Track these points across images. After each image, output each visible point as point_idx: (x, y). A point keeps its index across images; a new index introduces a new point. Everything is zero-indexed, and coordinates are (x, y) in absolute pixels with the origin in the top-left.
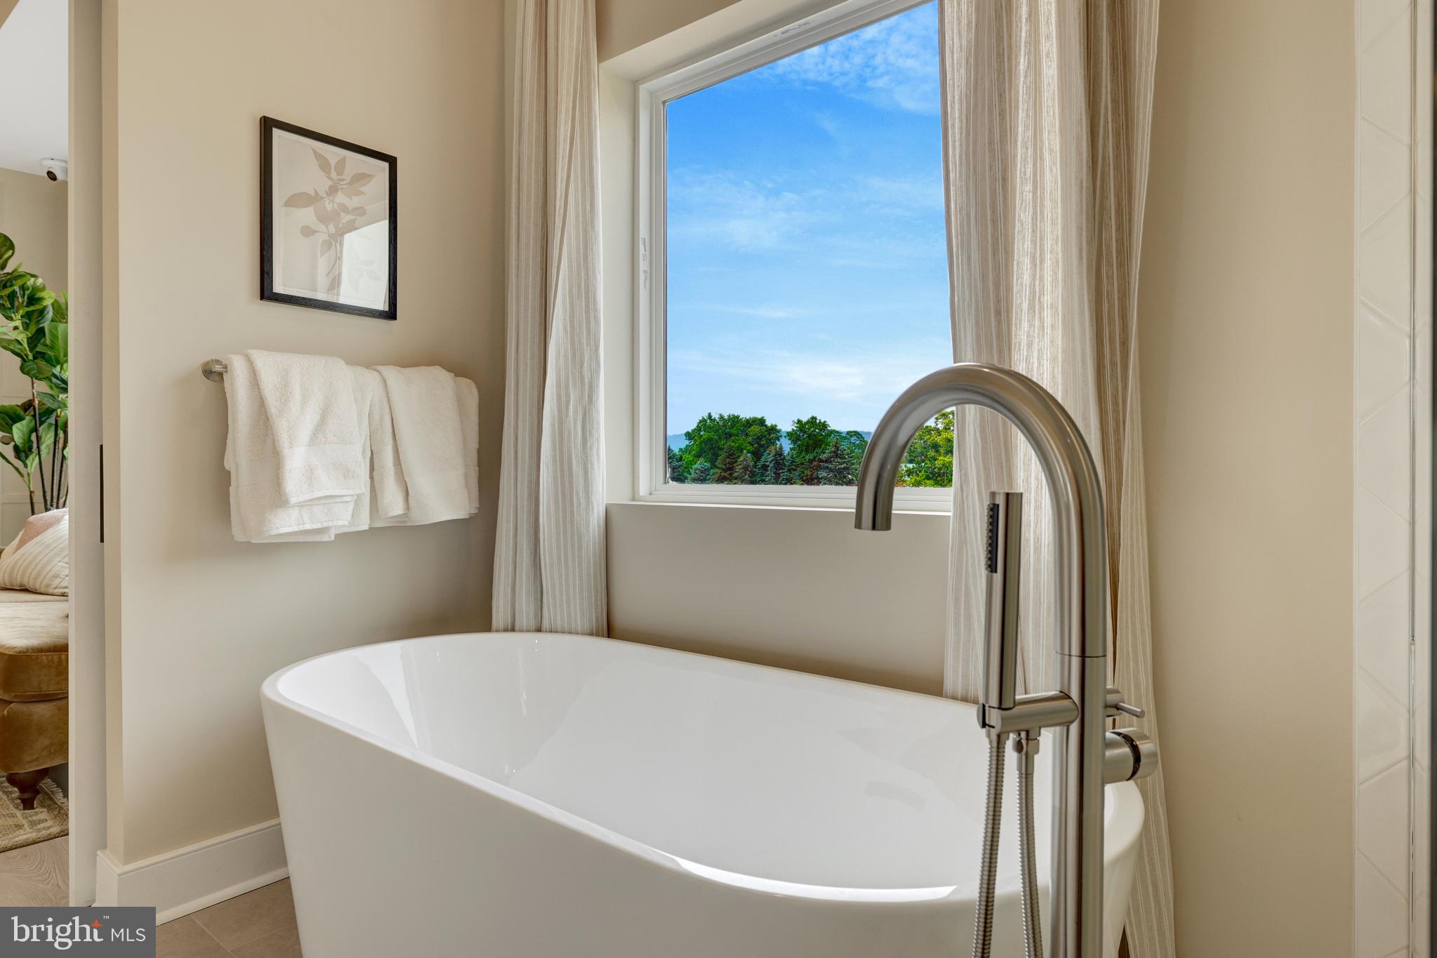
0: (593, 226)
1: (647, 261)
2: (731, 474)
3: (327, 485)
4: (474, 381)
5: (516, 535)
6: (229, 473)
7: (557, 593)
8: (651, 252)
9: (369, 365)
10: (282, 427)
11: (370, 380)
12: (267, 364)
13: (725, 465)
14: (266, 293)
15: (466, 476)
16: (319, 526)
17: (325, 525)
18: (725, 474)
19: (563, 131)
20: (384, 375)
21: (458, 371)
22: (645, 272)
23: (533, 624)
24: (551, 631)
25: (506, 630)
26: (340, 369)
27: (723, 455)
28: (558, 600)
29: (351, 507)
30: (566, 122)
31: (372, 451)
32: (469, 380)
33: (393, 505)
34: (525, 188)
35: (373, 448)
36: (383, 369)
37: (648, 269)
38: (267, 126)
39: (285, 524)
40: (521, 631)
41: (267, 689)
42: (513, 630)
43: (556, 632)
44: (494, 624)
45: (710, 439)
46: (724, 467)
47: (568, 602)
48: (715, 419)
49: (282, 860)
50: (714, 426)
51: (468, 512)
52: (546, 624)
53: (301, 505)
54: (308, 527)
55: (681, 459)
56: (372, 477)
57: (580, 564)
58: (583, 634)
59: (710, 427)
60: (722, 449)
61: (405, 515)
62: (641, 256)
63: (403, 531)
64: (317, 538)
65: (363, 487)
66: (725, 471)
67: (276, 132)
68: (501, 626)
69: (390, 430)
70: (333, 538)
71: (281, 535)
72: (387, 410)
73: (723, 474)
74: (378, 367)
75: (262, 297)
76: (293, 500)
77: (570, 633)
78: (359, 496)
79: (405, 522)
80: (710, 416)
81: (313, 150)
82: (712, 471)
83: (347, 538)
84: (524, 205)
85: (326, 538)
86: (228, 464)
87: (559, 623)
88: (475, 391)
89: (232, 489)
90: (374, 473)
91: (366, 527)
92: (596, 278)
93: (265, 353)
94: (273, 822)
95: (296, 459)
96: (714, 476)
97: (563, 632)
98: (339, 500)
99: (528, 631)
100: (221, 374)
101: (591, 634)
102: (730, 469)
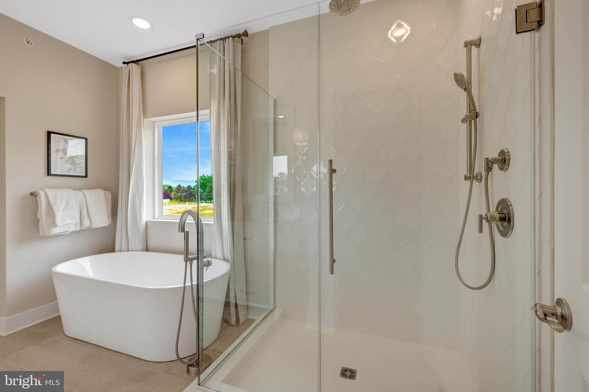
0: (142, 157)
1: (158, 164)
2: (211, 194)
3: (69, 221)
4: (110, 191)
5: (122, 229)
6: (39, 219)
7: (133, 242)
8: (158, 162)
9: (79, 190)
10: (55, 208)
11: (80, 194)
12: (50, 192)
13: (209, 191)
14: (49, 174)
15: (108, 215)
16: (65, 231)
17: (67, 230)
18: (209, 194)
19: (134, 136)
20: (84, 192)
21: (105, 189)
22: (157, 166)
23: (126, 249)
24: (131, 251)
25: (119, 251)
26: (71, 191)
27: (208, 188)
28: (133, 243)
29: (74, 226)
30: (134, 134)
31: (80, 211)
32: (108, 191)
33: (87, 223)
34: (124, 148)
35: (81, 210)
36: (83, 191)
37: (157, 165)
38: (49, 133)
39: (56, 231)
40: (123, 251)
41: (53, 269)
42: (121, 251)
43: (133, 251)
44: (116, 250)
45: (203, 183)
46: (208, 192)
47: (136, 244)
48: (205, 177)
49: (58, 311)
50: (205, 178)
51: (108, 224)
52: (130, 249)
53: (60, 226)
54: (62, 231)
55: (194, 189)
56: (80, 217)
57: (139, 235)
58: (140, 251)
59: (203, 179)
60: (208, 186)
61: (90, 226)
62: (156, 163)
63: (89, 230)
64: (65, 233)
65: (78, 220)
66: (208, 193)
67: (52, 135)
68: (118, 250)
69: (86, 205)
70: (69, 233)
71: (54, 234)
72: (85, 201)
73: (208, 194)
74: (82, 190)
75: (48, 175)
76: (59, 225)
77: (136, 251)
78: (77, 222)
79: (90, 227)
80: (203, 175)
81: (63, 138)
82: (204, 193)
83: (73, 233)
84: (124, 151)
85: (67, 233)
86: (39, 216)
87: (133, 248)
88: (110, 195)
89: (40, 223)
90: (81, 216)
91: (79, 230)
92: (143, 169)
93: (50, 189)
94: (56, 302)
95: (59, 216)
96: (205, 195)
97: (134, 251)
98: (71, 224)
99: (125, 251)
100: (36, 196)
101: (142, 251)
102: (210, 192)
